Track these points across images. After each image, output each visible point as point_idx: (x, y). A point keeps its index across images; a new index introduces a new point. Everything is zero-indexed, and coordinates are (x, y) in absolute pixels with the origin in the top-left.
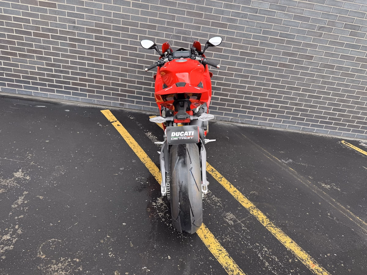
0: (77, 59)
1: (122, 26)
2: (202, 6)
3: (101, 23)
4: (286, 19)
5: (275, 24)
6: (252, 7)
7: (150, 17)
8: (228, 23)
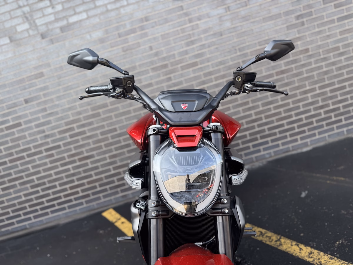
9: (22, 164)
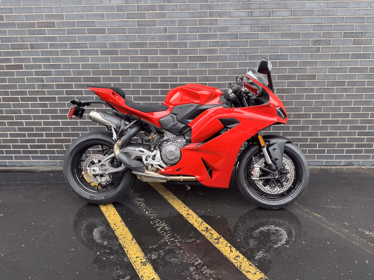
0: (50, 119)
1: (93, 76)
2: (175, 41)
3: (71, 76)
4: (272, 40)
5: (260, 47)
6: (230, 33)
7: (121, 63)
8: (208, 55)
9: (14, 106)
